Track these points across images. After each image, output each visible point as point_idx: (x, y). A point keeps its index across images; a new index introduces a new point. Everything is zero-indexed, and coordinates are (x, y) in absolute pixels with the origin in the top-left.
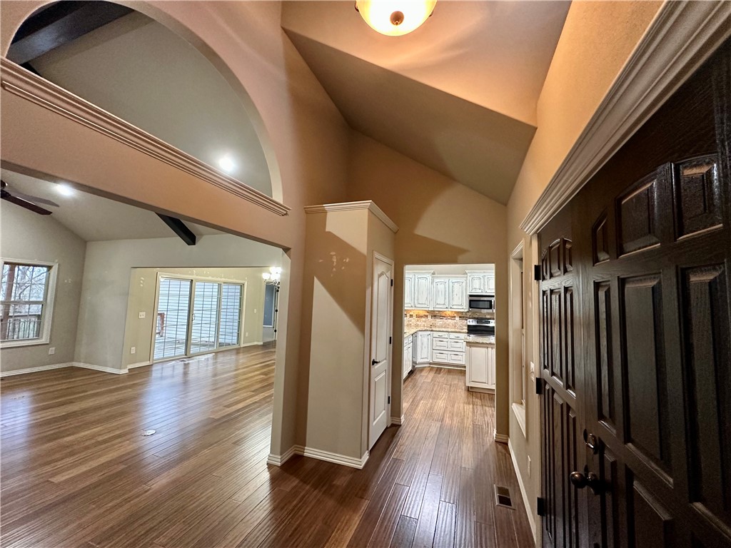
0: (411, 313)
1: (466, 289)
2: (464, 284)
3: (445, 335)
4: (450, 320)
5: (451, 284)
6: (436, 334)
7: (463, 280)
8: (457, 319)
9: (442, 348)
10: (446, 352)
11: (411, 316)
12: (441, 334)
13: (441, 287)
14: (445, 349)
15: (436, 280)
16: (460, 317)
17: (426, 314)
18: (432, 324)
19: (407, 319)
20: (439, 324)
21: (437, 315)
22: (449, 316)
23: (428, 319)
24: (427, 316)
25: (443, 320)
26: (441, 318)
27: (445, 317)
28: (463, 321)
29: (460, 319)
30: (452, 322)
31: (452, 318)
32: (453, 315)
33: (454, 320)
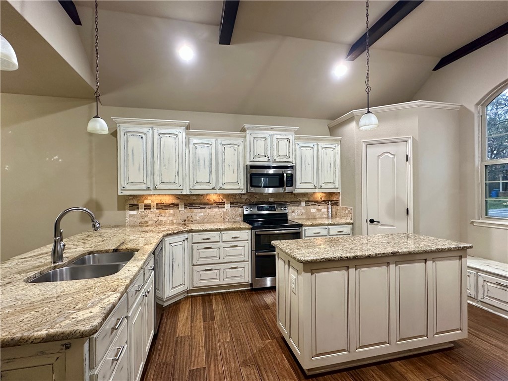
0: (147, 202)
1: (244, 157)
3: (214, 236)
4: (216, 210)
5: (220, 148)
6: (198, 237)
7: (239, 141)
8: (228, 206)
9: (210, 261)
10: (217, 267)
11: (148, 207)
12: (206, 235)
13: (203, 152)
14: (216, 260)
15: (195, 140)
16: (232, 203)
17: (175, 201)
18: (186, 219)
19: (140, 212)
20: (198, 218)
21: (194, 202)
22: (215, 203)
23: (180, 209)
24: (178, 205)
25: (205, 210)
26: (201, 206)
27: (208, 204)
28: (236, 209)
29: (232, 205)
30: (220, 212)
31: (220, 206)
32: (220, 202)
33: (223, 209)
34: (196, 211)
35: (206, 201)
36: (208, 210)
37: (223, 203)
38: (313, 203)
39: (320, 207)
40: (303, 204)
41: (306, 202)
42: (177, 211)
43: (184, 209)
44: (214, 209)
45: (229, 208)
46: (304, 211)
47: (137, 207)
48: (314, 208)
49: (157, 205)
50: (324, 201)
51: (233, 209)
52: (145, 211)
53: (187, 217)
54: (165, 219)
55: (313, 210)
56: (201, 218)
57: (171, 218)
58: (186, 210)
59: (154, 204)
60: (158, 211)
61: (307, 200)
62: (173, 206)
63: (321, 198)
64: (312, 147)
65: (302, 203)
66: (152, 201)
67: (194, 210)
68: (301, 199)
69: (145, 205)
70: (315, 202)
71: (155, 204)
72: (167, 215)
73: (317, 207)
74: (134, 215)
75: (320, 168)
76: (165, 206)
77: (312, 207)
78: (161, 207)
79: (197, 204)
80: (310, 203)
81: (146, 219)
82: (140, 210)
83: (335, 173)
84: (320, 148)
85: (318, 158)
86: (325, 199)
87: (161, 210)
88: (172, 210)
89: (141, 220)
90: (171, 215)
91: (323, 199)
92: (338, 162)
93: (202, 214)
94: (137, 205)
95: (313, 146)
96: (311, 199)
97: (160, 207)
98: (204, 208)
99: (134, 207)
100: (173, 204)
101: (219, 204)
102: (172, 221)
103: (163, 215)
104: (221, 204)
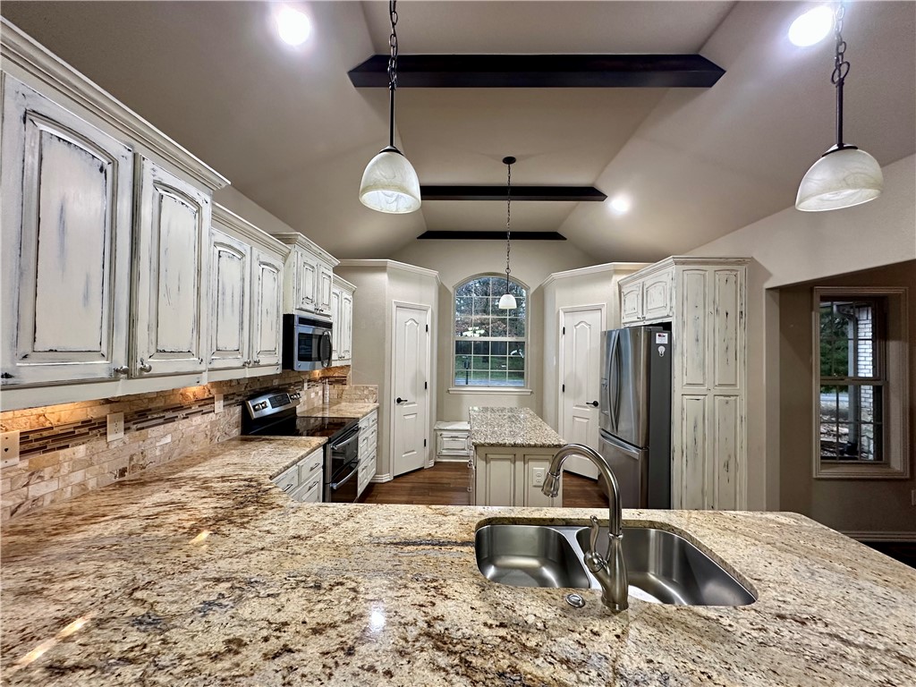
1: (285, 297)
4: (197, 420)
7: (279, 261)
8: (219, 405)
18: (126, 465)
20: (158, 453)
21: (152, 406)
22: (197, 401)
23: (110, 438)
24: (103, 424)
25: (175, 424)
28: (232, 410)
29: (226, 403)
30: (205, 425)
31: (206, 409)
32: (206, 397)
33: (211, 414)
34: (153, 432)
35: (178, 400)
36: (181, 425)
37: (211, 400)
38: (313, 383)
41: (308, 382)
42: (101, 444)
43: (121, 435)
44: (194, 419)
45: (222, 410)
46: (306, 398)
48: (314, 392)
49: (24, 436)
50: (321, 378)
51: (226, 410)
53: (131, 459)
54: (54, 486)
55: (312, 395)
56: (166, 449)
57: (78, 477)
58: (127, 437)
60: (25, 464)
61: (309, 378)
62: (85, 430)
64: (338, 296)
65: (305, 385)
67: (150, 430)
70: (315, 381)
71: (15, 434)
72: (65, 468)
76: (56, 438)
77: (313, 389)
78: (41, 442)
79: (158, 410)
84: (342, 298)
87: (38, 457)
88: (82, 448)
90: (76, 465)
91: (320, 375)
93: (168, 439)
95: (338, 293)
96: (311, 376)
97: (36, 445)
98: (172, 420)
100: (86, 423)
101: (202, 403)
102: (79, 485)
103: (47, 472)
104: (207, 402)
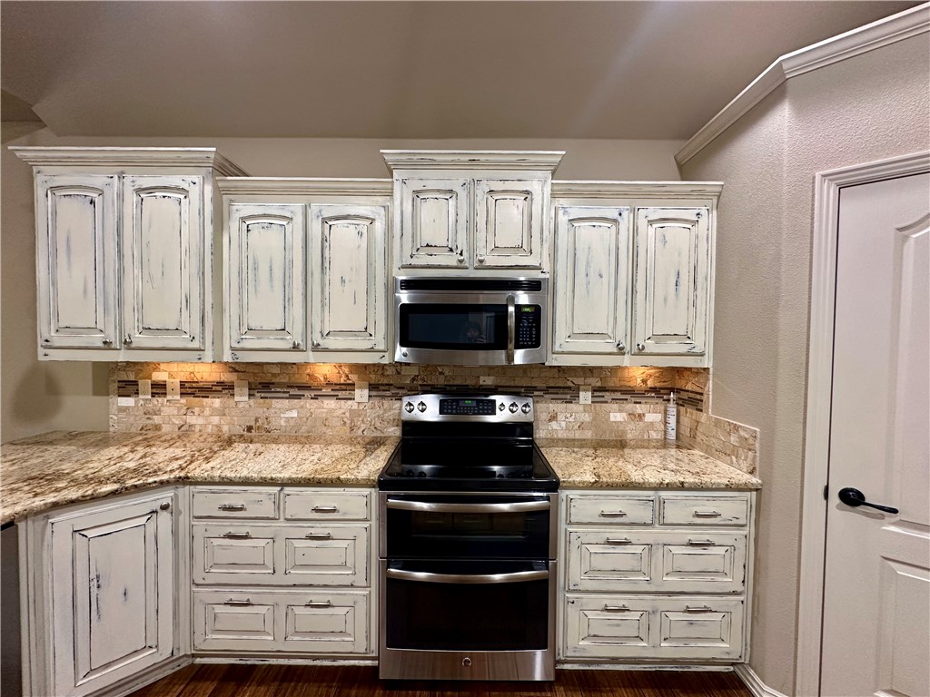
0: (159, 376)
1: (388, 252)
2: (379, 226)
4: (330, 404)
5: (316, 227)
6: (207, 501)
7: (374, 206)
8: (361, 394)
9: (243, 575)
10: (267, 596)
11: (159, 389)
12: (235, 497)
13: (266, 241)
14: (261, 575)
16: (372, 387)
17: (227, 377)
18: (252, 424)
19: (142, 402)
20: (283, 423)
21: (274, 380)
22: (329, 384)
23: (237, 398)
24: (232, 387)
25: (302, 402)
26: (293, 392)
27: (308, 388)
28: (387, 403)
29: (374, 393)
30: (342, 411)
31: (341, 394)
32: (342, 381)
33: (350, 402)
34: (277, 404)
35: (305, 379)
36: (309, 405)
37: (350, 387)
38: (618, 395)
39: (639, 409)
40: (585, 397)
41: (595, 390)
42: (231, 402)
43: (246, 398)
44: (326, 402)
45: (365, 399)
46: (587, 418)
47: (134, 388)
48: (620, 411)
49: (182, 384)
50: (653, 389)
51: (376, 401)
52: (154, 400)
53: (257, 420)
54: (200, 421)
55: (617, 415)
56: (292, 423)
57: (216, 420)
58: (252, 402)
59: (174, 383)
60: (183, 401)
61: (599, 384)
62: (220, 388)
63: (644, 381)
64: (615, 221)
65: (582, 394)
66: (171, 376)
67: (274, 401)
68: (579, 381)
69: (155, 385)
70: (624, 392)
71: (177, 381)
72: (207, 412)
73: (629, 406)
74: (128, 408)
75: (640, 286)
76: (202, 389)
77: (615, 406)
78: (192, 389)
79: (281, 385)
80: (608, 396)
81: (157, 420)
82: (141, 396)
83: (694, 305)
84: (642, 223)
85: (635, 255)
86: (658, 385)
87: (191, 398)
88: (218, 400)
89: (144, 421)
91: (650, 383)
92: (708, 270)
93: (294, 414)
94: (135, 383)
95: (615, 215)
96: (611, 383)
97: (189, 391)
98: (299, 397)
99: (128, 388)
100: (220, 383)
101: (338, 387)
102: (217, 426)
103: (197, 410)
104: (344, 387)
